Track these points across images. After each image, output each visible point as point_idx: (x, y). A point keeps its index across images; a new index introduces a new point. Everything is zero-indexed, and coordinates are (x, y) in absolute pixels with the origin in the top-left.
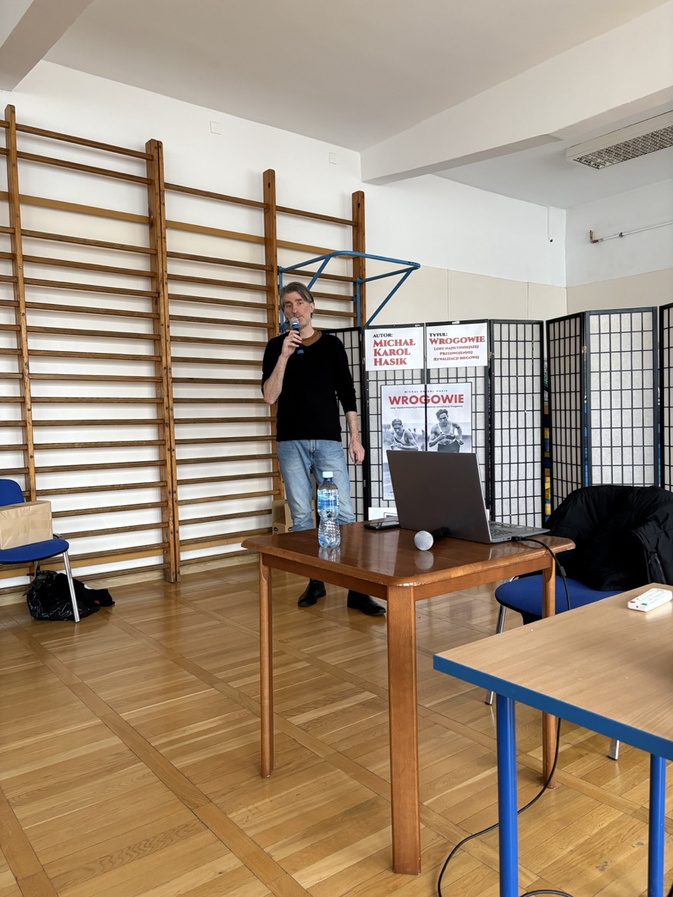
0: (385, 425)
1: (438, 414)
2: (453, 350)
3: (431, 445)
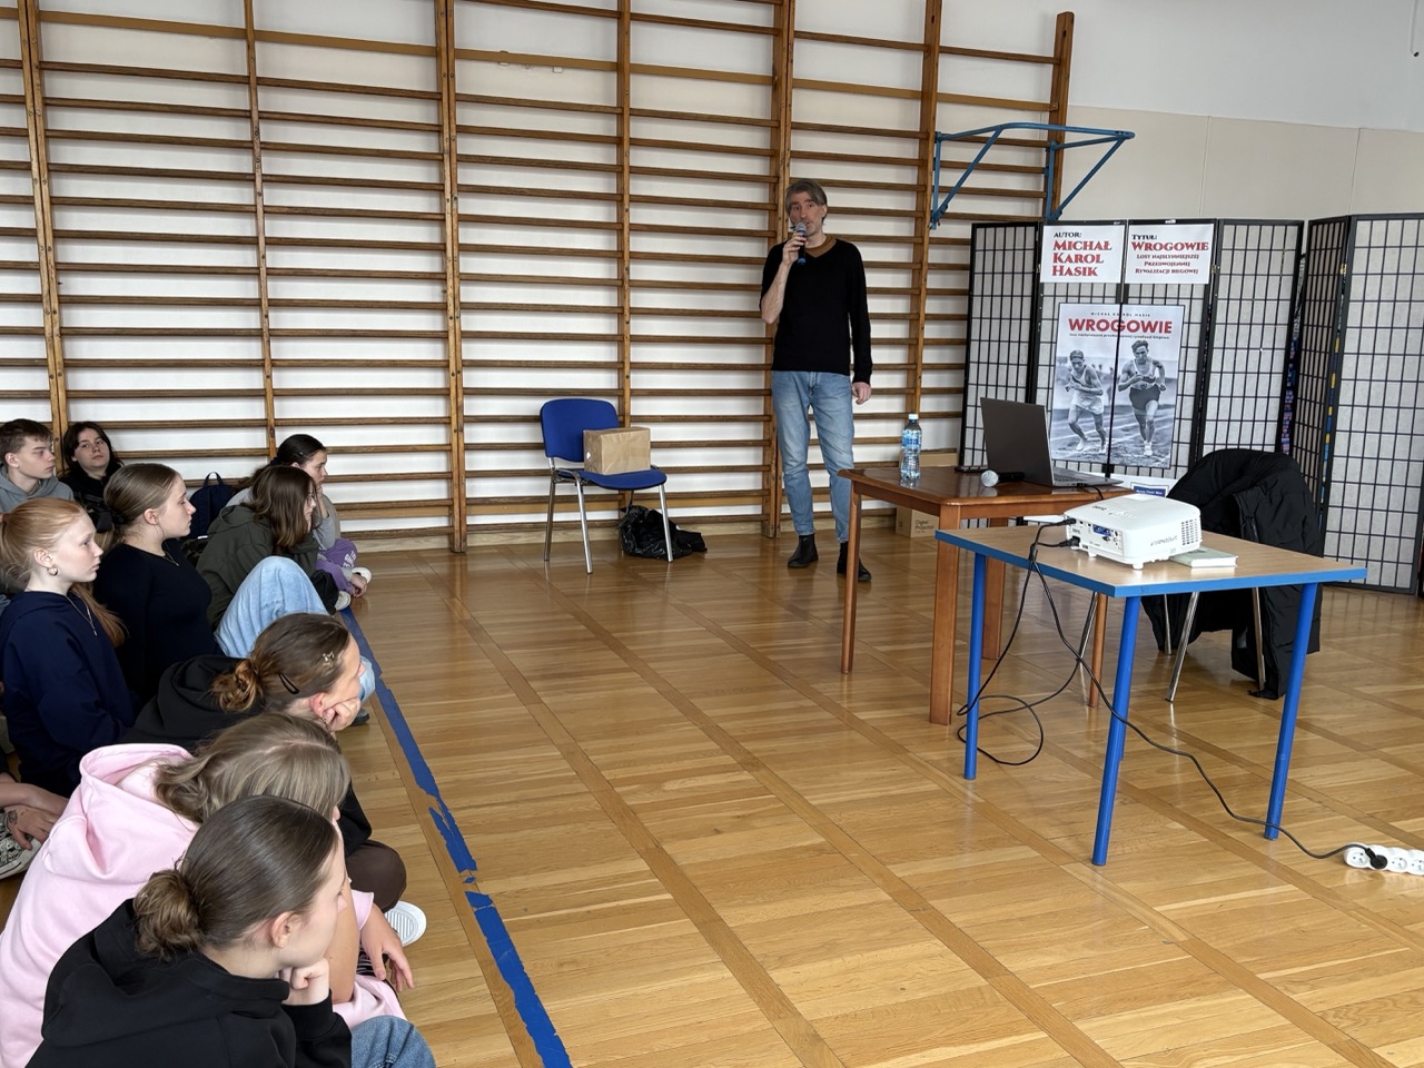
0: (1060, 358)
1: (1135, 347)
2: (1163, 261)
3: (1122, 389)
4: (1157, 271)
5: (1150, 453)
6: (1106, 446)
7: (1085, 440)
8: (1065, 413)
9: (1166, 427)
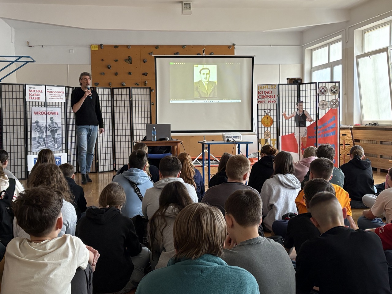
1: (50, 119)
2: (55, 96)
3: (48, 130)
4: (54, 99)
5: (56, 147)
6: (46, 147)
7: (41, 145)
8: (35, 138)
9: (60, 140)
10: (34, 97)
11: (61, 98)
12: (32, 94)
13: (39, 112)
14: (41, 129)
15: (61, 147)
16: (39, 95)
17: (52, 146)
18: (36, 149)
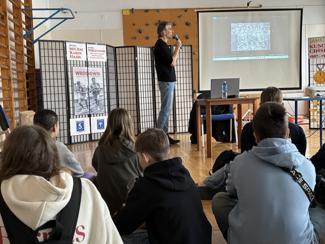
0: (74, 84)
1: (92, 79)
2: (96, 55)
3: (91, 92)
4: (95, 58)
6: (89, 109)
7: (83, 108)
8: (77, 100)
9: (102, 102)
10: (75, 55)
11: (102, 57)
12: (73, 52)
13: (80, 72)
14: (83, 91)
15: (103, 110)
16: (80, 53)
17: (95, 109)
18: (79, 112)
